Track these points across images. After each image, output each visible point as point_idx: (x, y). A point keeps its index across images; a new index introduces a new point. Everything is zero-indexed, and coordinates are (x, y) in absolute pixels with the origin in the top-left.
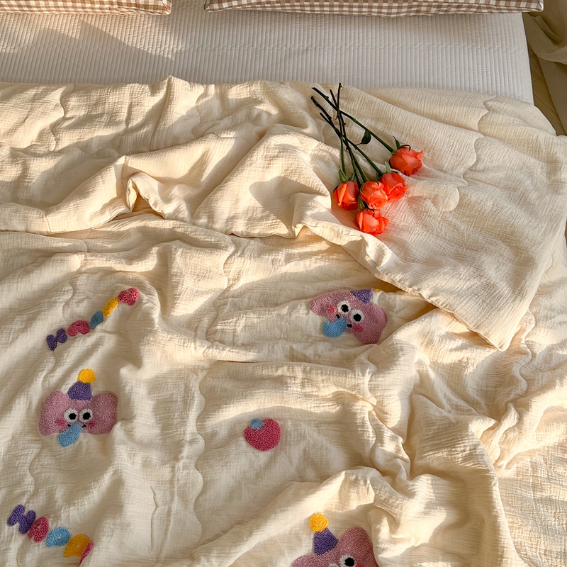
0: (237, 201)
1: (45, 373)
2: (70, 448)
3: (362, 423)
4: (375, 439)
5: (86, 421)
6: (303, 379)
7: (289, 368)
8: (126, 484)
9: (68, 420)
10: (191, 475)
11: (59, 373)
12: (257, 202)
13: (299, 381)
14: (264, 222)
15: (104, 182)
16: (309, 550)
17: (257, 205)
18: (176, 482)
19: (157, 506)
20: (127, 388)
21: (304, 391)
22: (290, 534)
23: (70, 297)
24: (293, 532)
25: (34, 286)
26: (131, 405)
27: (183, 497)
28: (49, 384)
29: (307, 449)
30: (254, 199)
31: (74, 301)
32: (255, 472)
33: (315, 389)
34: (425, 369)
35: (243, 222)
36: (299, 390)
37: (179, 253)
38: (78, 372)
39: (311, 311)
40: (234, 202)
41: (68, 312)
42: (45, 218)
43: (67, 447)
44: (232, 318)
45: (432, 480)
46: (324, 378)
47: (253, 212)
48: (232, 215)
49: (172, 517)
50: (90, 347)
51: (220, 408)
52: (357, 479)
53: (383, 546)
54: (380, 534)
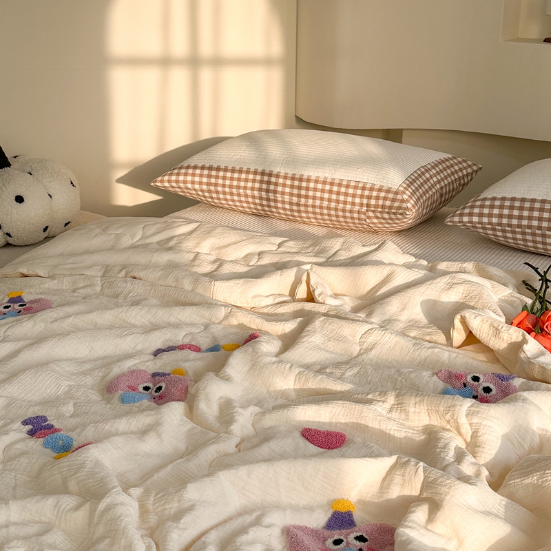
0: (404, 309)
1: (137, 361)
3: (445, 446)
4: (453, 460)
5: (157, 394)
6: (394, 405)
9: (141, 389)
13: (388, 405)
14: (424, 329)
15: (281, 275)
16: (318, 526)
17: (423, 320)
21: (390, 415)
23: (198, 331)
30: (422, 314)
33: (403, 416)
35: (402, 326)
36: (384, 413)
37: (321, 319)
40: (399, 310)
42: (213, 283)
47: (416, 323)
52: (408, 461)
53: (410, 524)
54: (412, 514)
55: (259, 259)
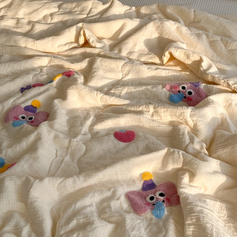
0: (135, 45)
1: (15, 98)
2: (17, 128)
3: (183, 133)
4: (189, 141)
5: (30, 120)
6: (153, 112)
7: (146, 106)
8: (42, 140)
9: (21, 118)
10: (79, 145)
11: (23, 99)
12: (146, 48)
13: (151, 113)
14: (148, 56)
15: (69, 32)
16: (139, 189)
17: (145, 49)
18: (70, 148)
19: (56, 157)
20: (56, 108)
21: (153, 118)
22: (130, 180)
23: (38, 73)
24: (132, 179)
25: (21, 68)
26: (55, 114)
27: (72, 156)
28: (16, 103)
29: (149, 144)
30: (144, 46)
31: (40, 74)
32: (116, 150)
33: (159, 118)
34: (225, 116)
35: (137, 55)
36: (150, 117)
37: (99, 59)
38: (33, 100)
39: (164, 88)
40: (133, 46)
41: (35, 78)
42: (36, 42)
43: (16, 127)
44: (121, 88)
45: (220, 163)
46: (165, 110)
47: (143, 52)
48: (131, 51)
49: (64, 163)
50: (42, 92)
51: (103, 121)
52: (174, 151)
53: (183, 186)
54: (183, 180)
55: (52, 19)
